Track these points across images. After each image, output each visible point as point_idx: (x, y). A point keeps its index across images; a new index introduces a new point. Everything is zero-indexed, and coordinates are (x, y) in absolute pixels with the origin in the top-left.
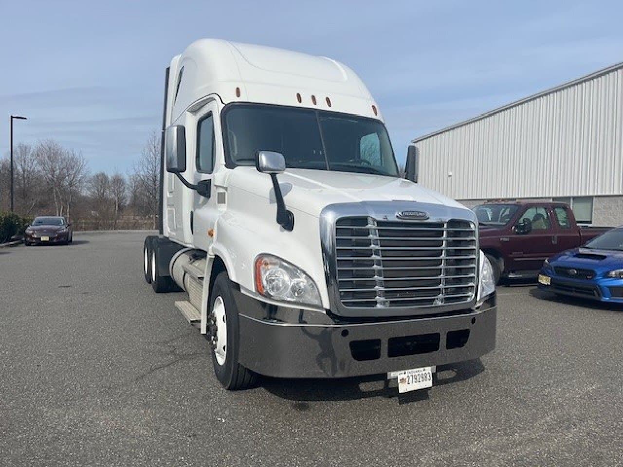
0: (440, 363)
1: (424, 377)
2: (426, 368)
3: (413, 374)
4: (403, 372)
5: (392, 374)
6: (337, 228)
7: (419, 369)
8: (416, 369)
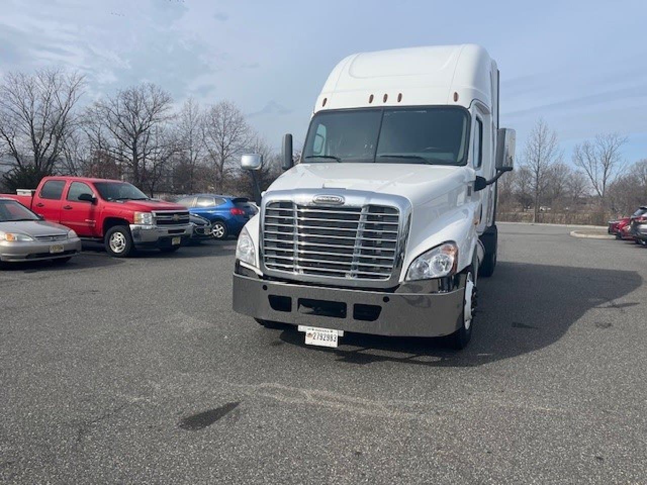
0: (346, 330)
1: (330, 338)
2: (334, 331)
3: (320, 333)
4: (311, 328)
5: (302, 328)
6: (267, 210)
7: (327, 330)
8: (324, 329)
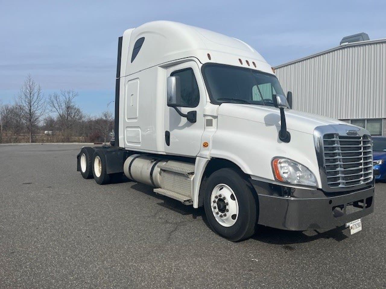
1: (359, 225)
2: (359, 220)
3: (355, 224)
4: (351, 222)
5: (348, 224)
6: (324, 141)
